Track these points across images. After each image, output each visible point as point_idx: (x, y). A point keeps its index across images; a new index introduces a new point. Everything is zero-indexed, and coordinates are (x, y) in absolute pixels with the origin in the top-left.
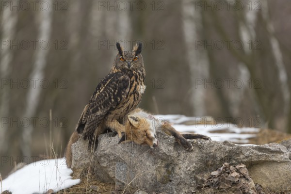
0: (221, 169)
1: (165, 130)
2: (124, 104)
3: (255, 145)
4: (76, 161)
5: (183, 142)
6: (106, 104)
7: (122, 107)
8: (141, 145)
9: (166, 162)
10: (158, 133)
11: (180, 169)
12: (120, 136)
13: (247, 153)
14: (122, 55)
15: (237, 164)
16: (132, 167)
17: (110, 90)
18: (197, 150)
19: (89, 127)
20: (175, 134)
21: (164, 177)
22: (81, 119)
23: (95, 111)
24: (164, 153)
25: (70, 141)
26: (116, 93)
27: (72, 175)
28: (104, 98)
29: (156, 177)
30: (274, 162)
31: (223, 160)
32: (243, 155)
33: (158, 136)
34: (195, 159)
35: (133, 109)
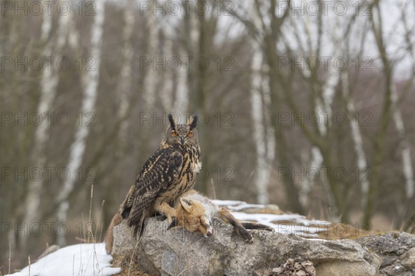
0: (285, 265)
1: (223, 218)
2: (176, 185)
3: (325, 241)
4: (117, 246)
5: (242, 233)
6: (155, 184)
7: (174, 188)
8: (193, 233)
9: (221, 254)
10: (213, 220)
11: (237, 262)
12: (170, 220)
13: (315, 249)
14: (174, 129)
15: (302, 261)
16: (181, 258)
17: (159, 168)
18: (258, 242)
19: (136, 212)
20: (233, 222)
21: (218, 270)
22: (126, 202)
23: (142, 193)
24: (220, 244)
25: (112, 223)
26: (166, 172)
27: (111, 262)
28: (153, 178)
29: (209, 270)
30: (346, 261)
31: (287, 256)
32: (311, 250)
33: (213, 223)
34: (255, 252)
35: (187, 191)
